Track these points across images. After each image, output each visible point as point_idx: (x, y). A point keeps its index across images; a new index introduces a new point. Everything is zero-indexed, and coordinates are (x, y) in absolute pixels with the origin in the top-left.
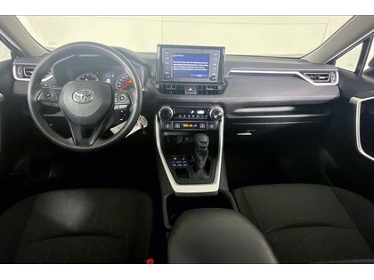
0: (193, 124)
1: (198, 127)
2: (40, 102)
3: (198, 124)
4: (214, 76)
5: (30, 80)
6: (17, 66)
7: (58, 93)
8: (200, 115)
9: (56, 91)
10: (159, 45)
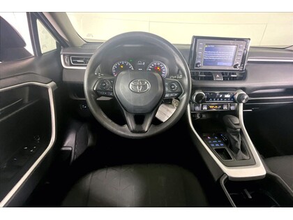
0: (218, 105)
1: (222, 108)
2: (96, 91)
3: (222, 106)
4: (237, 65)
5: (86, 69)
6: (64, 55)
7: (113, 82)
8: (227, 98)
9: (110, 80)
10: (194, 37)
